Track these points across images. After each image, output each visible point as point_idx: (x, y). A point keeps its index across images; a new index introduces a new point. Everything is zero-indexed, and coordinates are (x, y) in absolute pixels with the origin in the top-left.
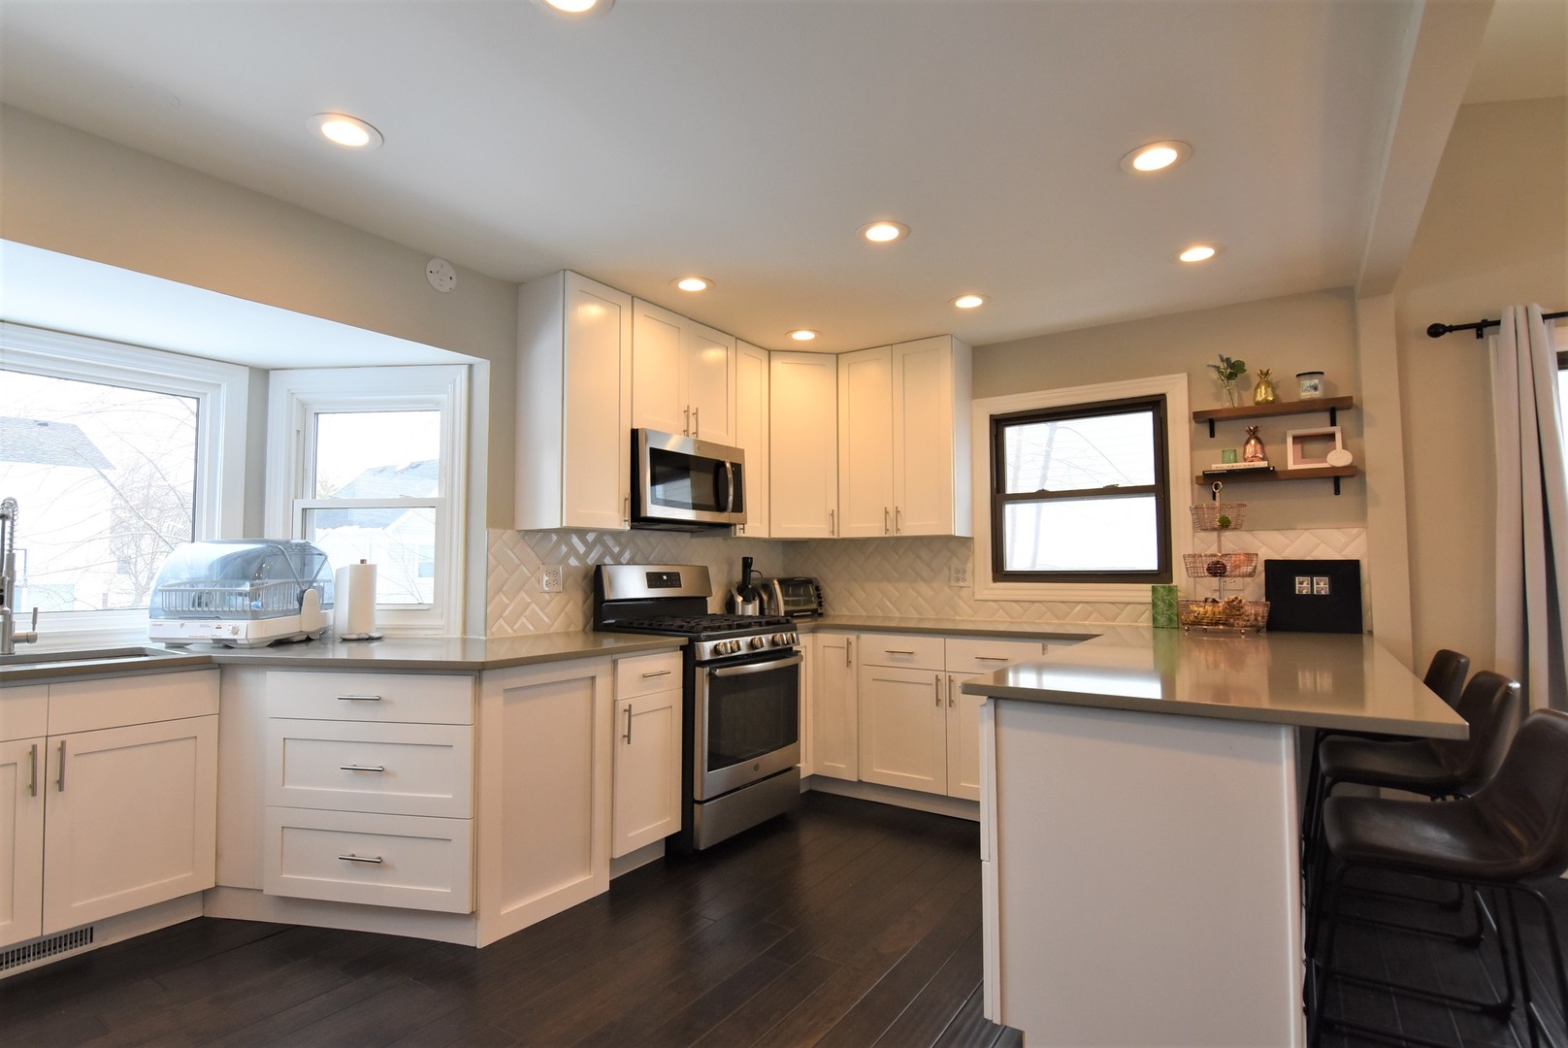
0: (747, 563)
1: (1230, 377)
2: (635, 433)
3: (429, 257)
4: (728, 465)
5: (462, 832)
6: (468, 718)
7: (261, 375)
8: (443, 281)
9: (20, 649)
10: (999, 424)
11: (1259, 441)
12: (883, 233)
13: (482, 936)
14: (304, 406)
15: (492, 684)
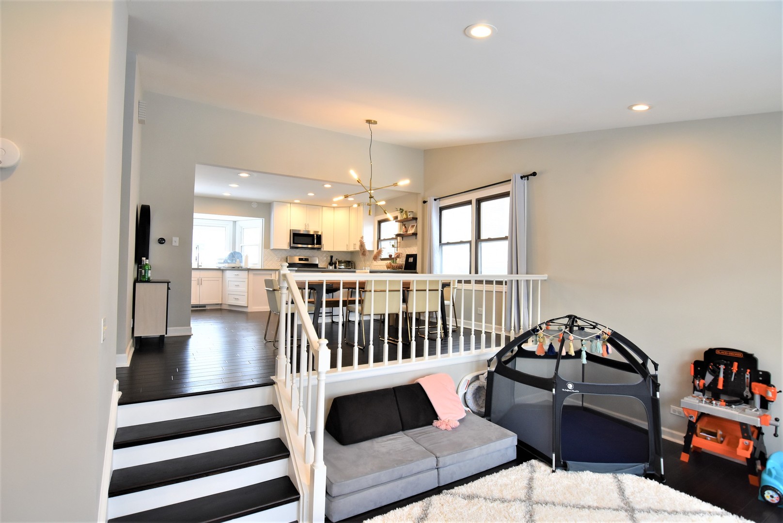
0: (332, 257)
1: (402, 212)
2: (290, 230)
3: (252, 202)
4: (315, 236)
5: (246, 294)
6: (247, 277)
7: (235, 222)
8: (255, 206)
9: (200, 267)
10: (380, 222)
11: (405, 227)
12: (311, 194)
13: (249, 310)
14: (241, 227)
15: (250, 272)
